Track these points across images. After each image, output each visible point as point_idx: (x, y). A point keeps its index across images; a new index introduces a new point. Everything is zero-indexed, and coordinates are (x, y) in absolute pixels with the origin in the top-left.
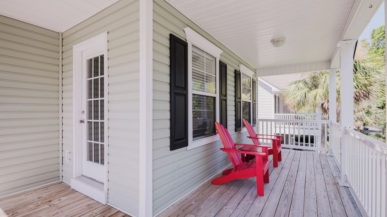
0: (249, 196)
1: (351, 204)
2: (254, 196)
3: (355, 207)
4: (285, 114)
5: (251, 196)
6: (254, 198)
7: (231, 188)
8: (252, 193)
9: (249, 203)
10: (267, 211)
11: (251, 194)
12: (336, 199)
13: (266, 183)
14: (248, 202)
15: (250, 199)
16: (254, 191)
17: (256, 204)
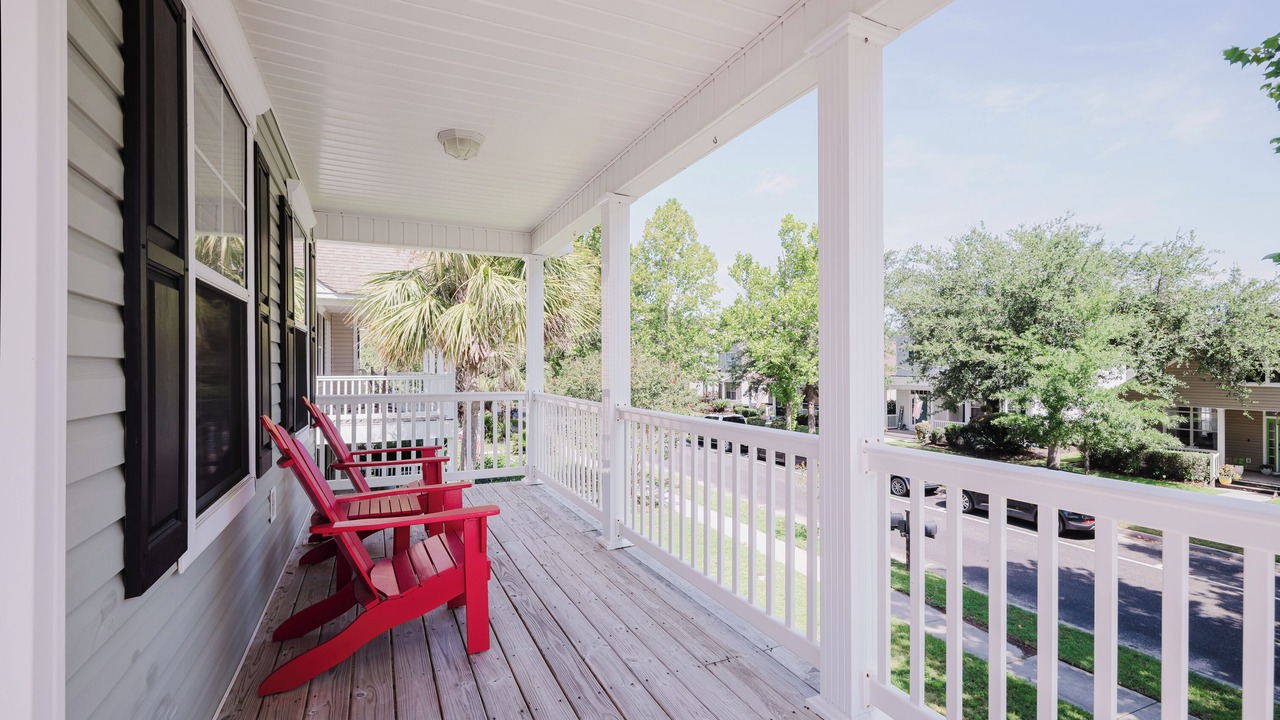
0: (448, 671)
1: (658, 582)
2: (460, 663)
3: (667, 585)
4: (339, 378)
5: (453, 668)
6: (468, 669)
7: (362, 676)
8: (446, 657)
9: (467, 692)
10: (536, 686)
11: (448, 662)
12: (631, 583)
13: (457, 608)
14: (464, 691)
15: (460, 678)
16: (449, 646)
17: (491, 682)
